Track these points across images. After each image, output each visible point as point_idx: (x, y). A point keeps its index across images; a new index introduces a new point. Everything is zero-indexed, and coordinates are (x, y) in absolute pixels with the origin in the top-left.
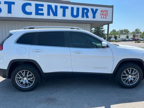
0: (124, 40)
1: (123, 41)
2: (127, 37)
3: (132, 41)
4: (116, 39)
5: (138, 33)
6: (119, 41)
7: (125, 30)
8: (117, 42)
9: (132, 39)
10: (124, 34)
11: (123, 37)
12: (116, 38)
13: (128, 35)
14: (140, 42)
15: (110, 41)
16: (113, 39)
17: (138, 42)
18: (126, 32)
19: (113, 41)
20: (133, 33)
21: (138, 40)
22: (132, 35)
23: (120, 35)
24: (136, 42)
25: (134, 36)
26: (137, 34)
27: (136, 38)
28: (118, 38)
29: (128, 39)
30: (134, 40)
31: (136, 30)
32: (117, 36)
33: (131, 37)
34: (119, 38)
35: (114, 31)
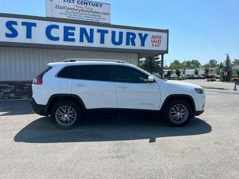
0: (191, 78)
1: (190, 78)
2: (196, 73)
3: (203, 78)
4: (179, 76)
5: (214, 66)
6: (183, 79)
7: (193, 61)
8: (180, 80)
9: (203, 75)
10: (191, 68)
11: (190, 72)
12: (178, 73)
13: (198, 69)
14: (215, 81)
15: (170, 77)
16: (174, 75)
17: (212, 81)
18: (196, 64)
19: (173, 79)
20: (207, 66)
21: (212, 77)
22: (204, 69)
23: (185, 69)
24: (208, 81)
25: (207, 71)
26: (210, 69)
27: (210, 75)
28: (181, 74)
29: (197, 76)
30: (206, 77)
31: (211, 62)
32: (181, 70)
33: (202, 72)
34: (184, 74)
35: (176, 62)
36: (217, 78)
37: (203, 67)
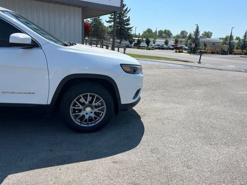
0: (161, 48)
1: (159, 49)
2: (166, 43)
3: (172, 49)
4: (148, 45)
5: (184, 37)
6: (153, 48)
7: (165, 31)
8: (149, 49)
9: (173, 46)
10: (163, 38)
11: (160, 42)
12: (148, 42)
13: (168, 39)
14: (182, 52)
15: (140, 46)
16: (143, 44)
17: (179, 52)
18: (167, 34)
19: (143, 48)
20: (178, 37)
21: (181, 48)
22: (174, 39)
23: (155, 39)
24: (176, 52)
25: (176, 42)
26: (180, 40)
27: (179, 46)
28: (151, 43)
29: (166, 47)
30: (175, 48)
31: (183, 33)
32: (151, 40)
33: (171, 42)
34: (154, 43)
35: (149, 31)
36: (185, 49)
37: (174, 38)
